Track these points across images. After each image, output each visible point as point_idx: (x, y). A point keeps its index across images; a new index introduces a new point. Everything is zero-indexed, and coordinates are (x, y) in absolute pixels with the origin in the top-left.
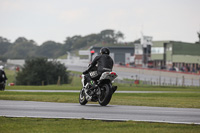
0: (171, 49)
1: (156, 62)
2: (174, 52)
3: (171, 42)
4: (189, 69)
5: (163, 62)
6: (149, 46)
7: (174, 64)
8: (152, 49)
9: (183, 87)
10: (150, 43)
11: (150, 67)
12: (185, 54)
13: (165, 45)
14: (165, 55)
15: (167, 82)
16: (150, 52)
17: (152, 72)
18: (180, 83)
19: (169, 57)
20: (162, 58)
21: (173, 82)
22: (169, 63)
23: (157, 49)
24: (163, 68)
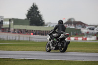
0: (13, 22)
1: (5, 28)
2: (15, 24)
3: (13, 19)
4: (22, 32)
5: (9, 28)
6: (2, 21)
7: (14, 29)
8: (4, 22)
9: (19, 41)
10: (2, 20)
11: (3, 31)
12: (20, 25)
13: (10, 20)
14: (10, 25)
15: (11, 39)
16: (2, 24)
17: (3, 33)
18: (17, 39)
19: (12, 26)
20: (8, 27)
21: (14, 39)
22: (12, 29)
23: (6, 22)
24: (9, 32)
